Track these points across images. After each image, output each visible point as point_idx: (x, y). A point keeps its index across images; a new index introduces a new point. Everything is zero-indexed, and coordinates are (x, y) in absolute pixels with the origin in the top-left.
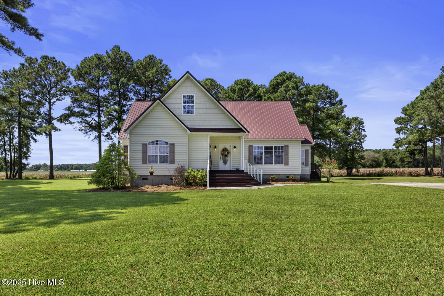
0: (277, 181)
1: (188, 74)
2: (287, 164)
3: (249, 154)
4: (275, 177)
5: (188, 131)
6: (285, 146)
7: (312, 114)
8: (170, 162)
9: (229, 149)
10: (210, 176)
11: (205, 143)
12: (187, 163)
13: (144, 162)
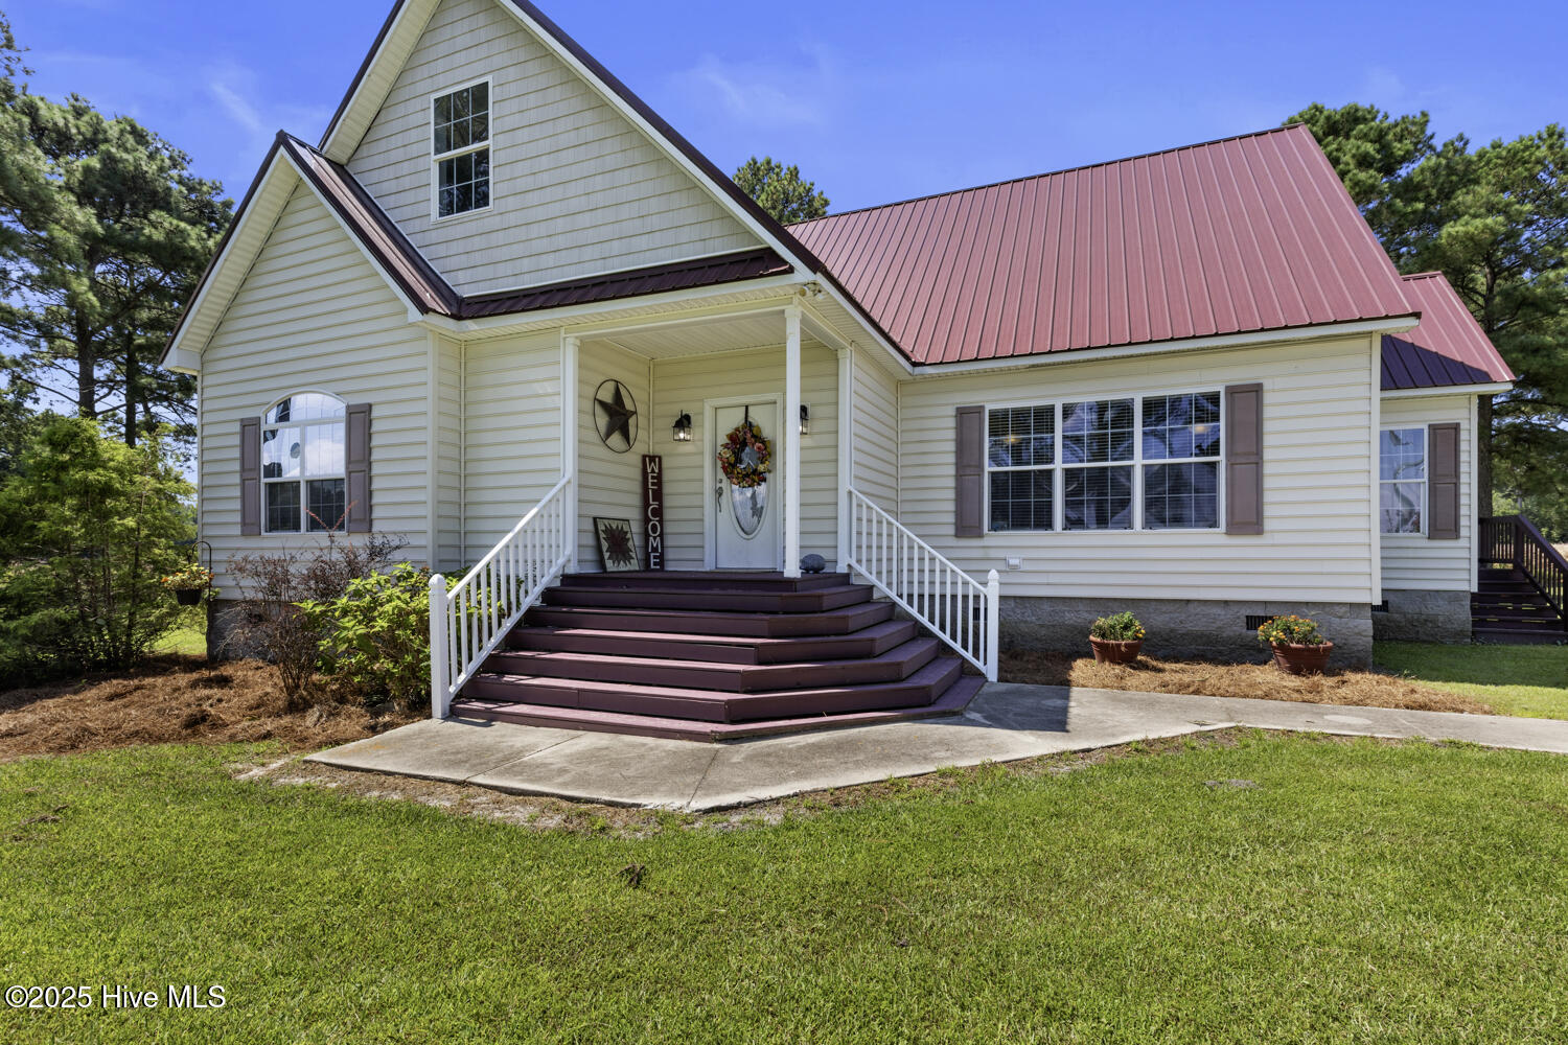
2: (1248, 523)
3: (960, 466)
4: (1126, 627)
6: (1232, 391)
7: (1483, 289)
8: (350, 520)
9: (766, 433)
10: (532, 617)
11: (549, 388)
12: (427, 525)
13: (249, 528)
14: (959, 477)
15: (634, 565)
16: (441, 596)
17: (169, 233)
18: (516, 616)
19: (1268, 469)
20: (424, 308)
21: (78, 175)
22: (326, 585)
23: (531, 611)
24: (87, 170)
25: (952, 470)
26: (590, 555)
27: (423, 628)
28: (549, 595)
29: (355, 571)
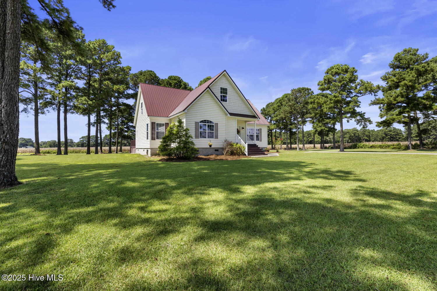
1: (225, 72)
5: (229, 115)
6: (260, 129)
8: (215, 137)
9: (239, 130)
11: (234, 124)
12: (225, 138)
13: (197, 137)
19: (262, 136)
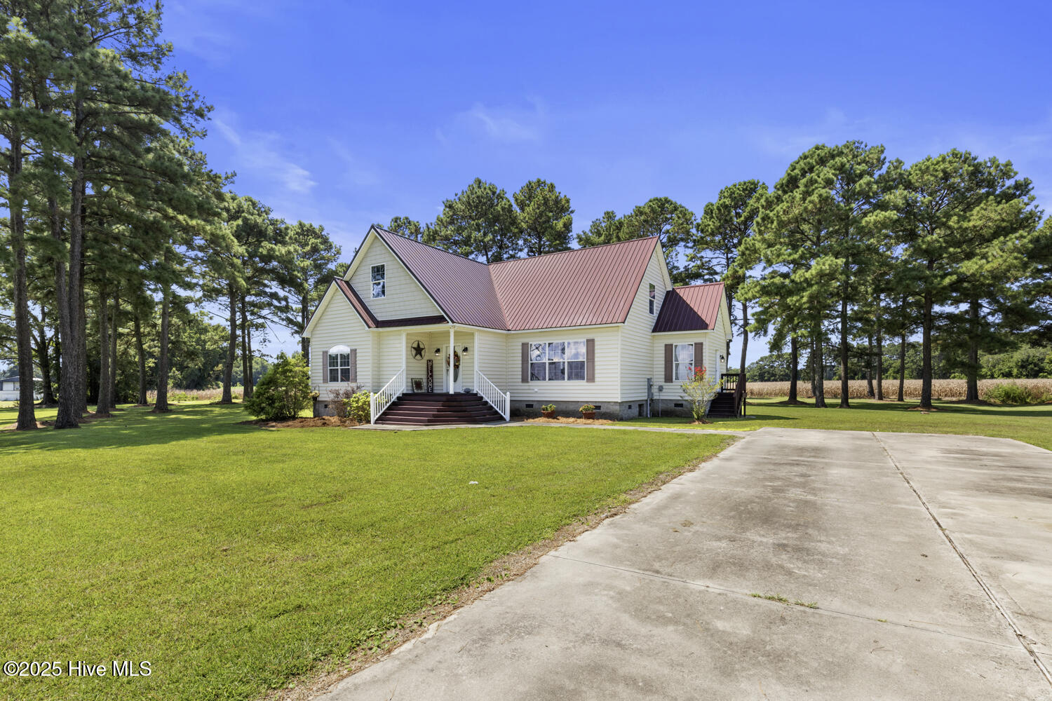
0: (567, 414)
2: (591, 379)
3: (523, 361)
6: (588, 340)
8: (351, 378)
10: (394, 403)
11: (398, 345)
12: (370, 381)
13: (325, 381)
14: (522, 364)
15: (423, 391)
16: (373, 398)
17: (268, 250)
18: (390, 403)
19: (596, 364)
20: (369, 327)
21: (235, 228)
22: (348, 395)
23: (394, 402)
24: (238, 226)
25: (520, 362)
26: (410, 388)
27: (369, 405)
28: (398, 398)
29: (354, 392)
